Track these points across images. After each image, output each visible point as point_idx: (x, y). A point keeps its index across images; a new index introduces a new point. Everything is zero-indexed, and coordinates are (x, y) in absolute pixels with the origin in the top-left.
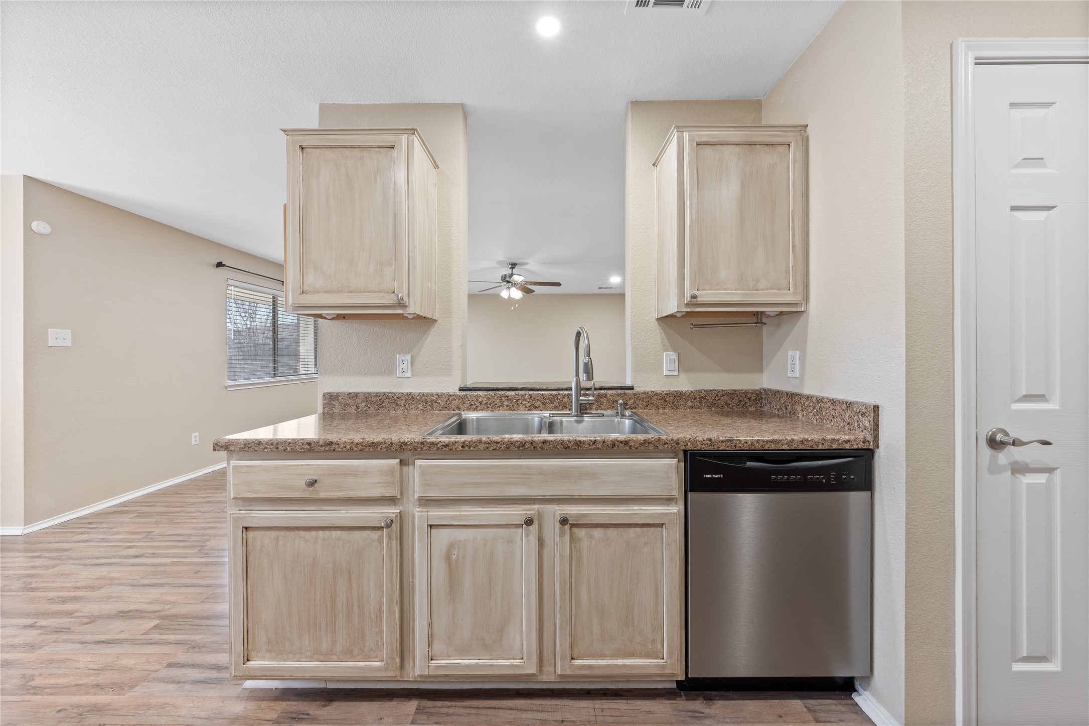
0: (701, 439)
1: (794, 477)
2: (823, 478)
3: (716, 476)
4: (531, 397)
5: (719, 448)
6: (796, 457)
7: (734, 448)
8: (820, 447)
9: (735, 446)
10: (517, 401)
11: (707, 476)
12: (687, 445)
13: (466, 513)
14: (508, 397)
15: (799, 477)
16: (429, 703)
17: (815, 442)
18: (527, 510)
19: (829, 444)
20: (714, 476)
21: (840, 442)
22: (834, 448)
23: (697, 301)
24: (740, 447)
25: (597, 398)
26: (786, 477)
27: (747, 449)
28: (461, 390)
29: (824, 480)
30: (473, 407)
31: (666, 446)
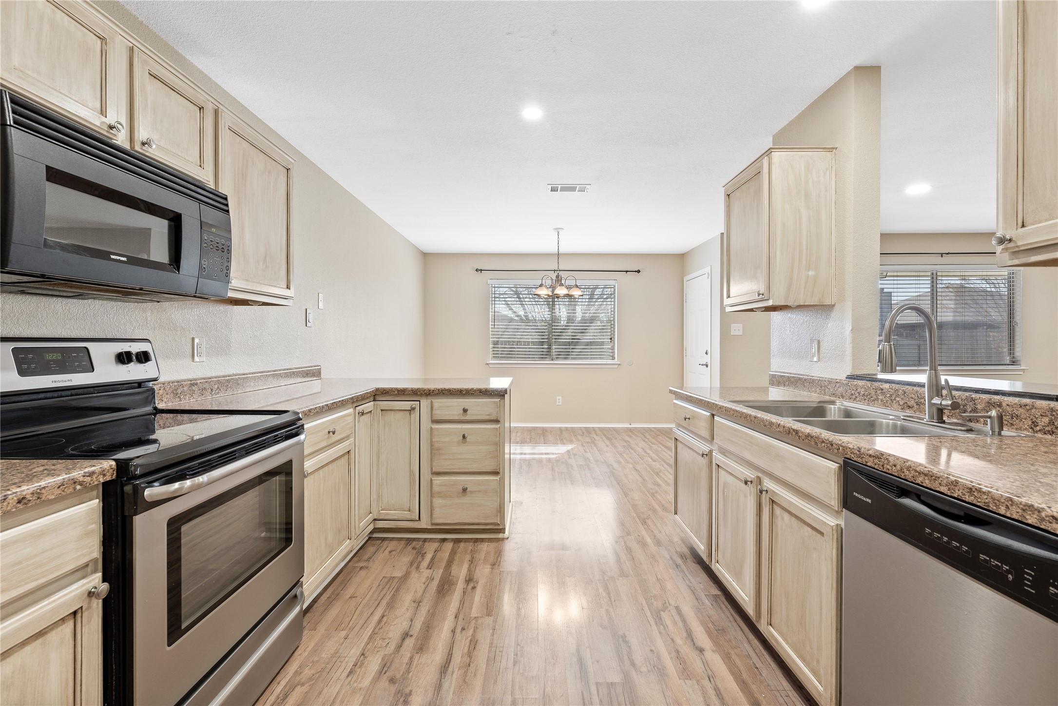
0: (851, 446)
1: (958, 545)
2: (1008, 572)
3: (865, 499)
4: (905, 393)
5: (867, 462)
6: (966, 514)
7: (882, 468)
8: (1002, 510)
9: (883, 466)
10: (891, 396)
11: (856, 495)
12: (839, 449)
13: (731, 464)
14: (882, 390)
15: (965, 548)
16: (723, 599)
17: (994, 499)
18: (751, 474)
19: (1019, 510)
20: (862, 497)
21: (1043, 514)
22: (1030, 522)
23: (1017, 247)
24: (889, 470)
25: (986, 406)
26: (945, 539)
27: (896, 474)
28: (851, 377)
29: (1010, 576)
30: (853, 397)
31: (823, 445)
